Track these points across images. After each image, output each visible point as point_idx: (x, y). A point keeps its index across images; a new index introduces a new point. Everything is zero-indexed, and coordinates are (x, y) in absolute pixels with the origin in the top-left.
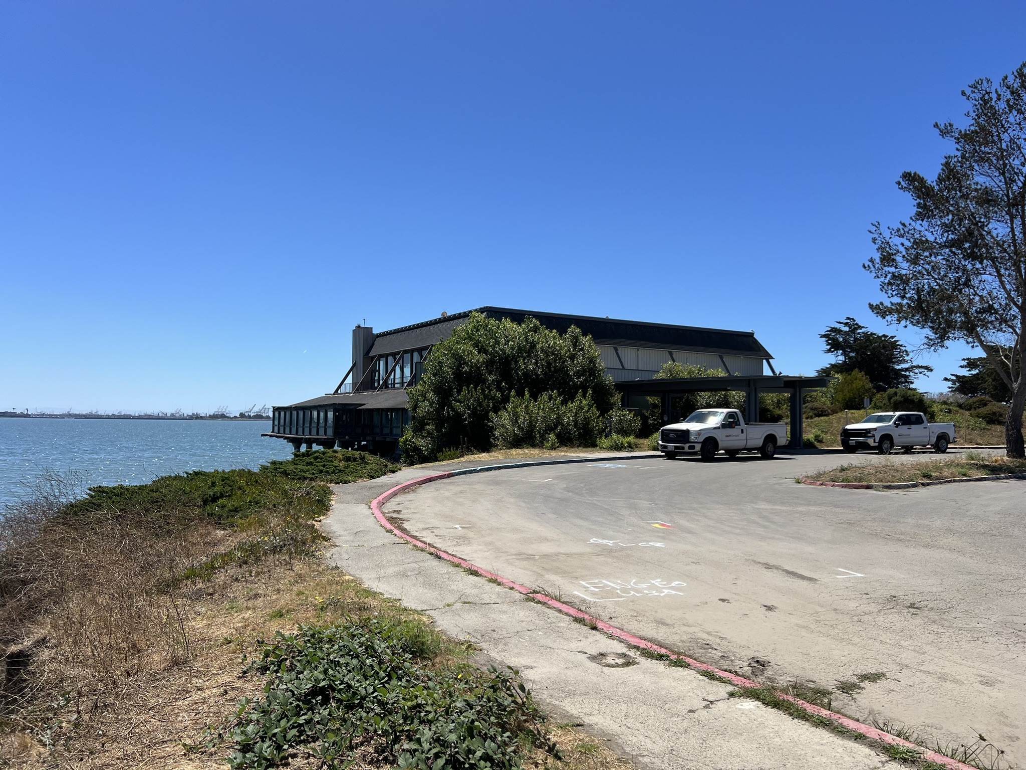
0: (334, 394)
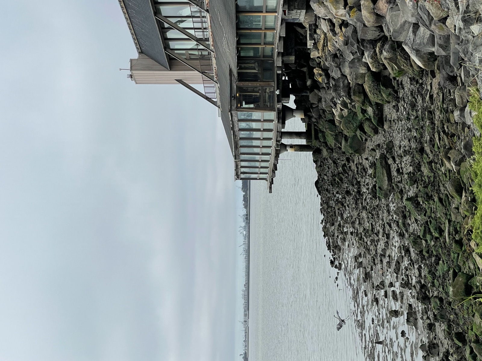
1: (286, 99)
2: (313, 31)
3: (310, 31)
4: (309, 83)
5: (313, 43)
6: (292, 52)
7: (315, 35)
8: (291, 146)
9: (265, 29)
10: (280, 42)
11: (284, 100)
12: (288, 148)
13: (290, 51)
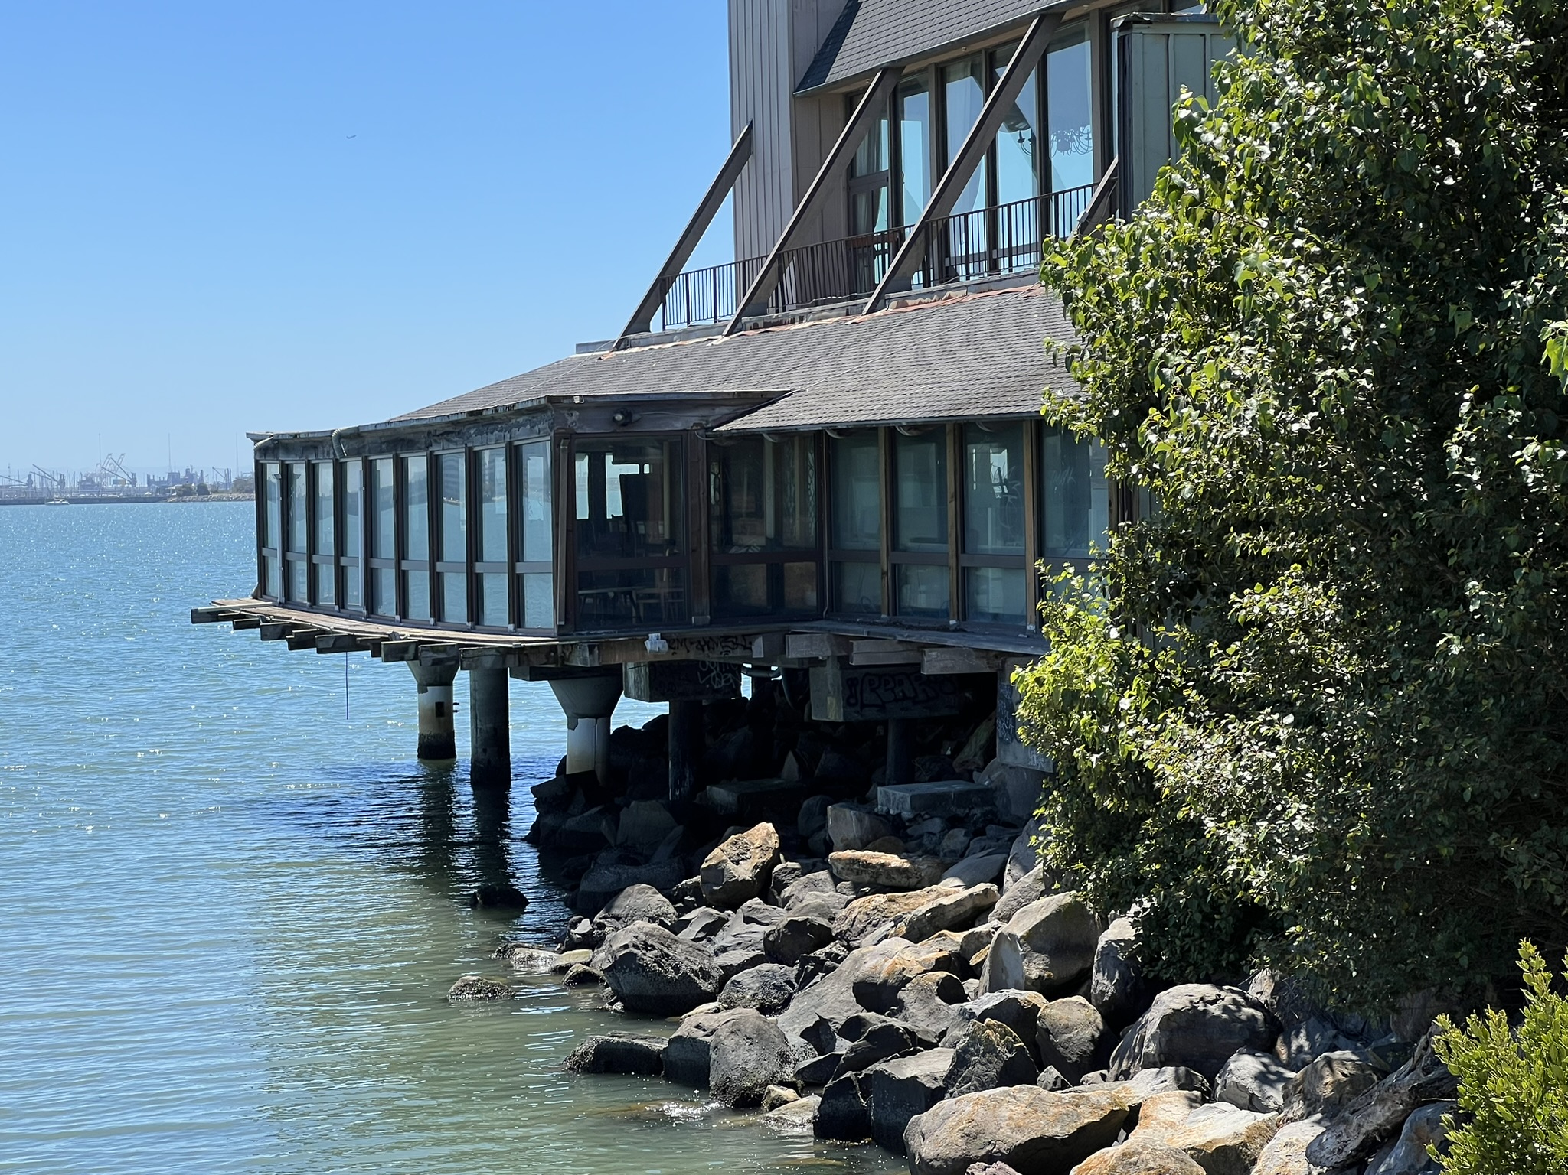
0: (622, 344)
1: (644, 684)
2: (961, 812)
3: (960, 795)
4: (721, 794)
5: (899, 815)
6: (863, 706)
7: (937, 820)
8: (442, 712)
9: (964, 568)
10: (900, 648)
11: (638, 672)
12: (434, 693)
13: (868, 697)
